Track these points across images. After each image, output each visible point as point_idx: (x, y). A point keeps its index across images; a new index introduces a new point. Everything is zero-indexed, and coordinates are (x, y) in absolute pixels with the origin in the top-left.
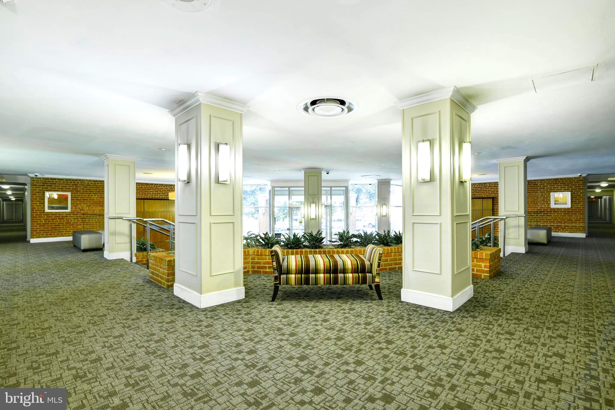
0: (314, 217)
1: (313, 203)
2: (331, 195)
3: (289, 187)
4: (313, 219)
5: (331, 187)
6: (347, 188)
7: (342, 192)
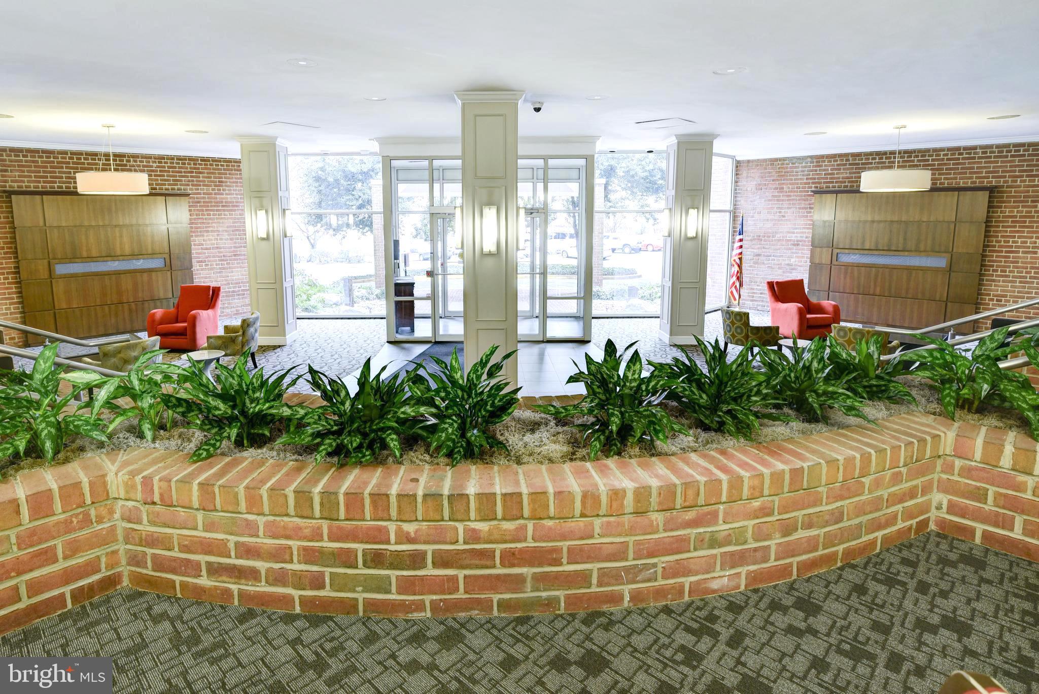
0: (493, 249)
1: (490, 204)
2: (546, 181)
3: (431, 159)
4: (490, 254)
5: (545, 158)
6: (590, 160)
7: (574, 173)
